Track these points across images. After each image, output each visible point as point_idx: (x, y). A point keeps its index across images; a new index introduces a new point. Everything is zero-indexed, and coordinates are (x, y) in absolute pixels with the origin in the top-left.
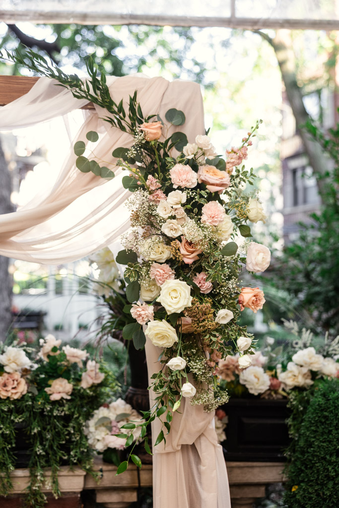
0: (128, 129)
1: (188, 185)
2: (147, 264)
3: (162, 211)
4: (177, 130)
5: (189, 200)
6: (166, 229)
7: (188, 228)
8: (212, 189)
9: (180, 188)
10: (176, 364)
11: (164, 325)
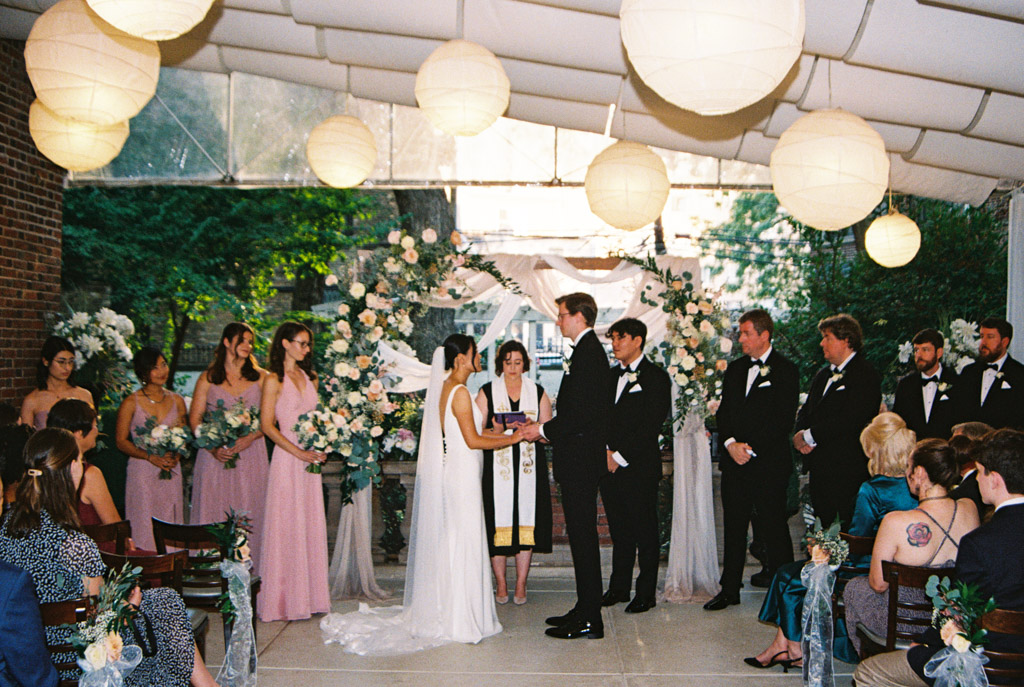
0: (665, 283)
1: (694, 313)
2: (674, 348)
4: (688, 282)
5: (695, 319)
7: (694, 333)
8: (705, 314)
9: (690, 314)
10: (689, 392)
11: (683, 375)
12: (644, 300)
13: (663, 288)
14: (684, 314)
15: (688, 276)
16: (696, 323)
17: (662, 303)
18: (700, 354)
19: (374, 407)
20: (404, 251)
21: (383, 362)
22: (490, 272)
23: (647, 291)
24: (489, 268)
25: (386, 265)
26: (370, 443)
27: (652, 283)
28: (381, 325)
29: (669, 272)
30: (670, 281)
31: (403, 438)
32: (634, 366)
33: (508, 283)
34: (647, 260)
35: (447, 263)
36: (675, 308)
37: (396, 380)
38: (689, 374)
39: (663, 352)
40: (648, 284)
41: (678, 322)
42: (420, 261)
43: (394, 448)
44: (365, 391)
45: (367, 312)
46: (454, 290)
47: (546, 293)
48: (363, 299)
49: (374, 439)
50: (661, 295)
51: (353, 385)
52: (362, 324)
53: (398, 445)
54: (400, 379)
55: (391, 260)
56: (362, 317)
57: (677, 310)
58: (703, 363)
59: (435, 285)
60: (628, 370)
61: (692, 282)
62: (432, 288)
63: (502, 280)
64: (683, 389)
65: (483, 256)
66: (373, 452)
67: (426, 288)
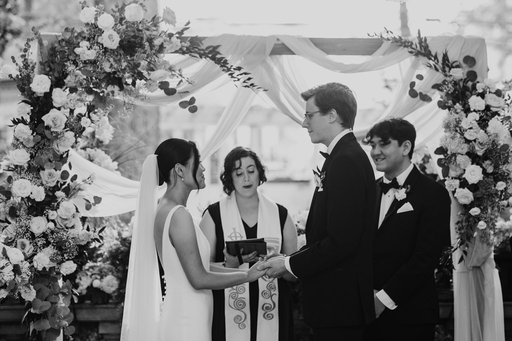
0: (440, 70)
1: (480, 109)
2: (454, 155)
3: (464, 124)
4: (470, 69)
5: (481, 117)
6: (467, 135)
7: (480, 135)
8: (494, 110)
9: (475, 111)
10: (475, 211)
11: (466, 190)
12: (413, 94)
13: (439, 77)
14: (467, 111)
15: (470, 60)
16: (483, 123)
17: (437, 96)
18: (488, 162)
19: (64, 235)
20: (101, 32)
21: (75, 177)
22: (213, 58)
23: (417, 81)
24: (213, 54)
25: (77, 50)
26: (60, 282)
27: (424, 71)
28: (72, 130)
29: (445, 57)
30: (447, 69)
31: (102, 275)
32: (401, 178)
33: (237, 72)
34: (416, 41)
35: (157, 48)
36: (454, 103)
37: (92, 201)
38: (474, 188)
39: (439, 161)
40: (418, 72)
41: (458, 122)
42: (122, 45)
43: (90, 288)
44: (52, 214)
45: (53, 113)
46: (167, 83)
47: (286, 85)
48: (48, 95)
49: (65, 278)
50: (436, 87)
51: (36, 208)
52: (48, 128)
53: (97, 283)
54: (98, 200)
55: (84, 44)
56: (47, 119)
57: (458, 106)
58: (492, 174)
59: (141, 76)
60: (395, 185)
61: (476, 69)
62: (138, 81)
63: (229, 70)
64: (466, 208)
65: (204, 38)
66: (64, 294)
67: (130, 81)
